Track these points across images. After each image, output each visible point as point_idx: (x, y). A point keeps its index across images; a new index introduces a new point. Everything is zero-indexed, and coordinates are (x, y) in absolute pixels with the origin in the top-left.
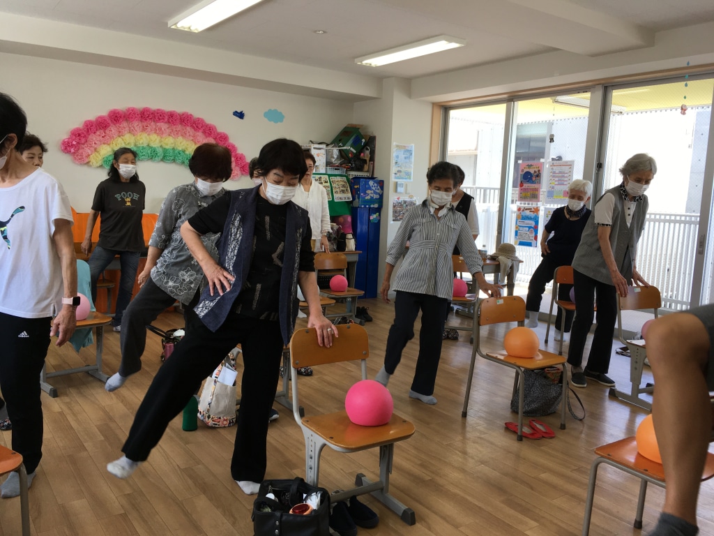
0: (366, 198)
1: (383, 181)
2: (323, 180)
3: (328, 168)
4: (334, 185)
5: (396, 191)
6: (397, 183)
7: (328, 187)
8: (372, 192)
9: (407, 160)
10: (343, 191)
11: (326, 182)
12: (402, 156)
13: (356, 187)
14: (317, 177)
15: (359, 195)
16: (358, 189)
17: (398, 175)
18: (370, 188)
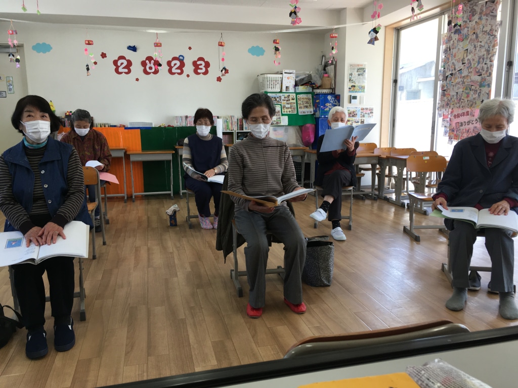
0: (326, 110)
1: (339, 95)
2: (290, 98)
3: (297, 87)
4: (299, 102)
5: (350, 102)
6: (351, 96)
7: (294, 103)
8: (331, 104)
9: (361, 77)
10: (307, 107)
11: (293, 99)
12: (355, 73)
13: (317, 101)
14: (286, 95)
15: (319, 107)
16: (319, 103)
17: (352, 89)
18: (327, 101)
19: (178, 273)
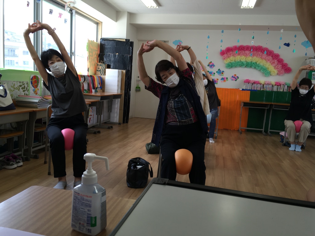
19: (243, 175)
